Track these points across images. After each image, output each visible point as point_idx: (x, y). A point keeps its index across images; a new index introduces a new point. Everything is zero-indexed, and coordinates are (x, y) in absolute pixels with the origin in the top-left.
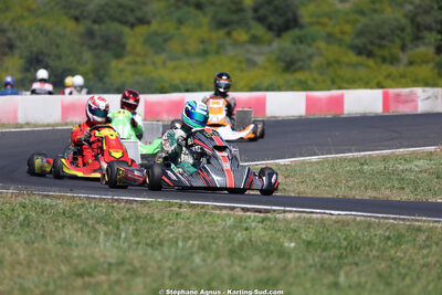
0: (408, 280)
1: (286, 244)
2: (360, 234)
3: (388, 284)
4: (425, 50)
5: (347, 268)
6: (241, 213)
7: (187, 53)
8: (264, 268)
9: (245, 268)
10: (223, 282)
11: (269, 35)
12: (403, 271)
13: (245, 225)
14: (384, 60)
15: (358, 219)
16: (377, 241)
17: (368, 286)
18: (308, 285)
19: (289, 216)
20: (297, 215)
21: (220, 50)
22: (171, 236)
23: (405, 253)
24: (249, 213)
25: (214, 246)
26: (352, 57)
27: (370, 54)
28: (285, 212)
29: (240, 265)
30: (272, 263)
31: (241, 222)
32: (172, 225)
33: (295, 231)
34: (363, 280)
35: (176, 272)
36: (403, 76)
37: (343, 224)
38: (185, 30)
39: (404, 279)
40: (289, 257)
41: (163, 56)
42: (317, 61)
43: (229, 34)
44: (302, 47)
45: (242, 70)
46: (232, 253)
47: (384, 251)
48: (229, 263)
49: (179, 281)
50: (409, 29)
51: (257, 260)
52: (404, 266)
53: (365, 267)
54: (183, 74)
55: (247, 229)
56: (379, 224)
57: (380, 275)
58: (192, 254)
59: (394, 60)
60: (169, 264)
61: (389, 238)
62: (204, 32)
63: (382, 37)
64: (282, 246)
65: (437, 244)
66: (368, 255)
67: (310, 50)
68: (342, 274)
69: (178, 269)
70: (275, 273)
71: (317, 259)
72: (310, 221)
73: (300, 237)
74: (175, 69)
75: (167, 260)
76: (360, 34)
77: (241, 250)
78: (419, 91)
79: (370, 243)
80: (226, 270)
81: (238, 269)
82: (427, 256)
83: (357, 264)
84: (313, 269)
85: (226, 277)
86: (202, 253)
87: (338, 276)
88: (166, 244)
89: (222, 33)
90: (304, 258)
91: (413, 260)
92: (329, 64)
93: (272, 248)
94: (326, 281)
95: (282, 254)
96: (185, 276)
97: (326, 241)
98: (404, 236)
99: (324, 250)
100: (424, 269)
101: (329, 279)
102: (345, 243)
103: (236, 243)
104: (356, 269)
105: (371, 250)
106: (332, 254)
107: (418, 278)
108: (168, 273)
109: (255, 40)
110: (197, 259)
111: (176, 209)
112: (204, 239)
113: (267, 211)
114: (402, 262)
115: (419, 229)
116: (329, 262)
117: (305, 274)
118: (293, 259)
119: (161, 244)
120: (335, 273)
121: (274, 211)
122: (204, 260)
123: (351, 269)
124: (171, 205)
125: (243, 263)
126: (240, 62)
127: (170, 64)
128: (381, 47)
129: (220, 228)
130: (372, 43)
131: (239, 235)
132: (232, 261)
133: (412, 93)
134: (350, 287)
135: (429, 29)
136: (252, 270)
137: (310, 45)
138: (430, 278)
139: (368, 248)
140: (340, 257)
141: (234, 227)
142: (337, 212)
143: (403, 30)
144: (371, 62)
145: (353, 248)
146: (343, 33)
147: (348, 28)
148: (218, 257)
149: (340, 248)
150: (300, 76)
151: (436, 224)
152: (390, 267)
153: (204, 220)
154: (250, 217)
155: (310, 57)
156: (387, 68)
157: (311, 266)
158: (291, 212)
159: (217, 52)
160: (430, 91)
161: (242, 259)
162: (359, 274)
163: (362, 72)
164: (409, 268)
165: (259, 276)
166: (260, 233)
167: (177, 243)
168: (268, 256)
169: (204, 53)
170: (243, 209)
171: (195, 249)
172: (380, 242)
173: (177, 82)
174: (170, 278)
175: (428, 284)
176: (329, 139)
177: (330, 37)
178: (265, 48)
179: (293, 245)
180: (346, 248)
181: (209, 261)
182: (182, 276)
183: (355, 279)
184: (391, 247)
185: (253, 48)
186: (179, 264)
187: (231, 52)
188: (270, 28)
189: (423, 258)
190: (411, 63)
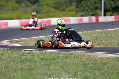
0: (69, 67)
1: (36, 59)
2: (56, 56)
3: (63, 69)
4: (73, 7)
5: (52, 65)
6: (24, 51)
7: (9, 10)
8: (30, 65)
9: (25, 65)
10: (19, 69)
11: (31, 5)
12: (67, 65)
13: (25, 54)
14: (62, 10)
15: (55, 52)
16: (60, 58)
17: (58, 69)
18: (42, 70)
19: (37, 52)
20: (39, 51)
21: (18, 9)
22: (5, 58)
23: (68, 61)
24: (26, 51)
25: (16, 60)
26: (53, 10)
27: (58, 9)
28: (35, 51)
29: (23, 65)
30: (32, 64)
31: (23, 53)
32: (5, 55)
33: (38, 56)
34: (57, 68)
35: (6, 67)
36: (67, 14)
37: (51, 53)
38: (8, 4)
39: (67, 67)
40: (37, 62)
41: (2, 11)
42: (44, 11)
43: (20, 4)
44: (40, 7)
45: (24, 14)
46: (21, 62)
47: (62, 60)
48: (20, 64)
49: (7, 69)
50: (68, 2)
51: (28, 63)
52: (68, 64)
53: (57, 65)
54: (8, 16)
55: (25, 55)
56: (61, 53)
57: (61, 66)
58: (10, 62)
59: (64, 10)
60: (4, 65)
61: (63, 57)
62: (13, 4)
63: (61, 4)
64: (35, 59)
65: (76, 58)
66: (58, 61)
67: (42, 8)
68: (51, 66)
69: (6, 66)
70: (33, 67)
71: (44, 63)
72: (42, 53)
73: (39, 57)
74: (6, 14)
75: (3, 64)
76: (55, 4)
77: (24, 61)
78: (71, 18)
79: (58, 58)
80: (20, 66)
81: (23, 66)
82: (74, 61)
83: (55, 64)
84: (43, 65)
85: (20, 68)
86: (13, 62)
87: (50, 67)
88: (3, 60)
89: (18, 4)
90: (41, 62)
91: (70, 62)
92: (47, 12)
93: (32, 60)
94: (46, 68)
95: (35, 61)
96: (9, 68)
97: (47, 58)
98: (67, 56)
99: (46, 60)
100: (73, 65)
101: (47, 68)
102: (52, 58)
103: (22, 59)
104: (54, 65)
105: (59, 60)
106: (48, 61)
107: (71, 67)
108: (4, 67)
109: (27, 6)
110: (12, 64)
111: (6, 51)
112: (13, 58)
113: (31, 51)
114: (67, 63)
115: (72, 54)
116: (47, 63)
117: (41, 67)
118: (38, 63)
119: (2, 60)
120: (49, 66)
121: (33, 50)
122: (13, 64)
123: (53, 65)
124: (5, 50)
125: (24, 64)
126: (23, 12)
127: (4, 13)
128: (61, 7)
129: (18, 55)
130: (59, 6)
131: (23, 57)
132: (21, 64)
133: (69, 19)
134: (53, 70)
135: (74, 2)
136: (26, 66)
137: (42, 7)
138: (75, 67)
139: (58, 60)
140: (50, 62)
141: (22, 55)
142: (49, 50)
143: (67, 2)
144: (58, 11)
145: (54, 59)
146: (51, 3)
147: (52, 2)
148: (17, 63)
149: (50, 60)
150: (39, 15)
151: (76, 53)
152: (64, 64)
153: (14, 53)
154: (26, 52)
155: (42, 10)
156: (63, 13)
157: (42, 65)
158: (37, 51)
159: (17, 9)
160: (74, 18)
161: (24, 63)
162: (55, 66)
163: (56, 14)
164: (69, 64)
165: (28, 67)
166: (29, 56)
167: (6, 59)
168: (31, 62)
169: (13, 10)
170: (24, 50)
171: (11, 61)
172: (61, 58)
173: (6, 18)
174: (4, 69)
175: (74, 68)
176: (47, 31)
177: (47, 5)
178: (30, 8)
179: (38, 59)
180: (52, 60)
181: (15, 64)
182: (8, 68)
183: (54, 68)
184: (64, 59)
185: (26, 8)
186: (7, 65)
187: (21, 9)
188: (31, 3)
189: (73, 62)
190: (69, 11)
